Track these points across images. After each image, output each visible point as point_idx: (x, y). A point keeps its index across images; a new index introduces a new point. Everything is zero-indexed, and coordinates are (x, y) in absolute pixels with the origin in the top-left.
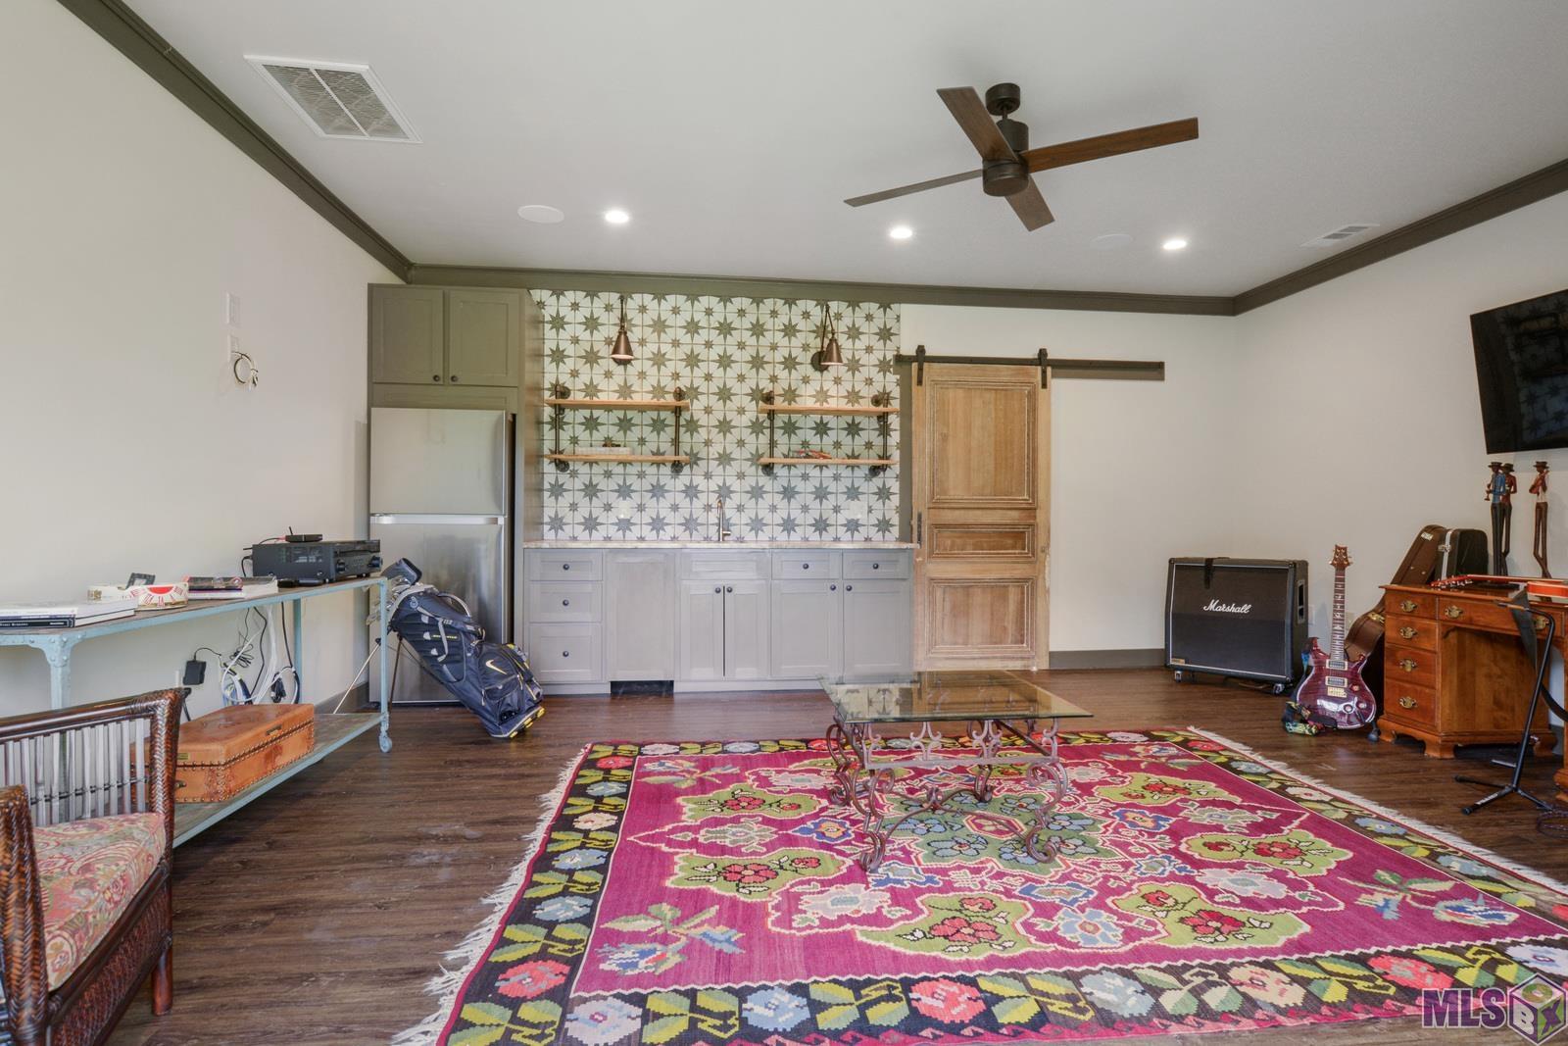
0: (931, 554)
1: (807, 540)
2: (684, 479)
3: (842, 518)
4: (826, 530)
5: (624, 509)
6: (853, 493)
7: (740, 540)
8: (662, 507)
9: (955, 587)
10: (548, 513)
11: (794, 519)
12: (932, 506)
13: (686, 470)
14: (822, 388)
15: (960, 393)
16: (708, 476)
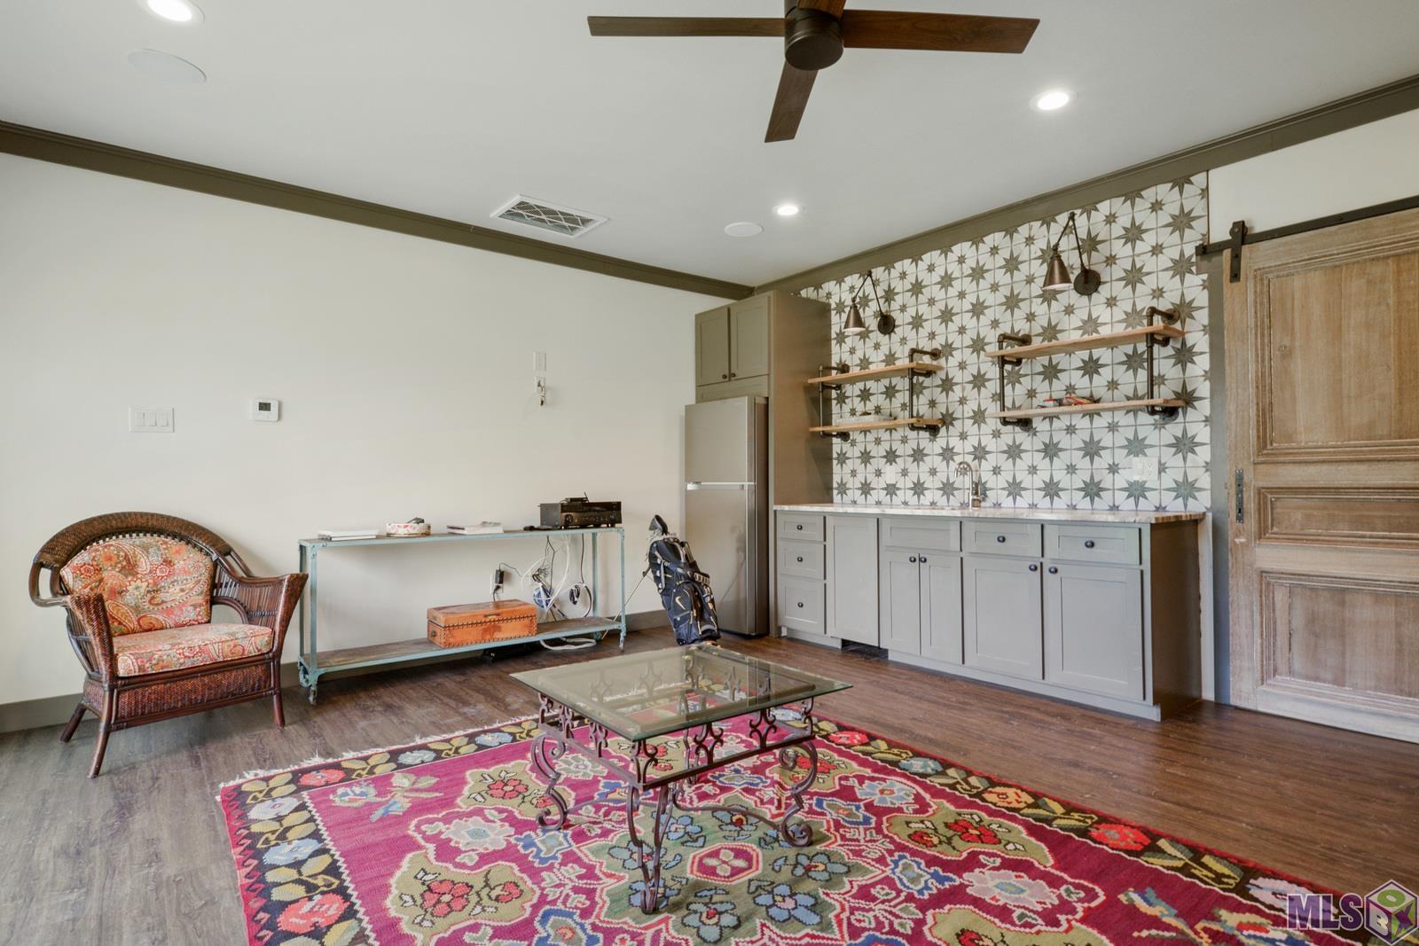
0: (1262, 533)
1: (1074, 508)
2: (941, 442)
3: (1121, 480)
4: (1099, 496)
5: (891, 474)
6: (1136, 447)
7: (997, 505)
8: (920, 472)
9: (1312, 589)
10: (836, 479)
11: (1058, 483)
12: (1261, 459)
13: (943, 431)
14: (1090, 315)
15: (1317, 278)
16: (963, 436)
